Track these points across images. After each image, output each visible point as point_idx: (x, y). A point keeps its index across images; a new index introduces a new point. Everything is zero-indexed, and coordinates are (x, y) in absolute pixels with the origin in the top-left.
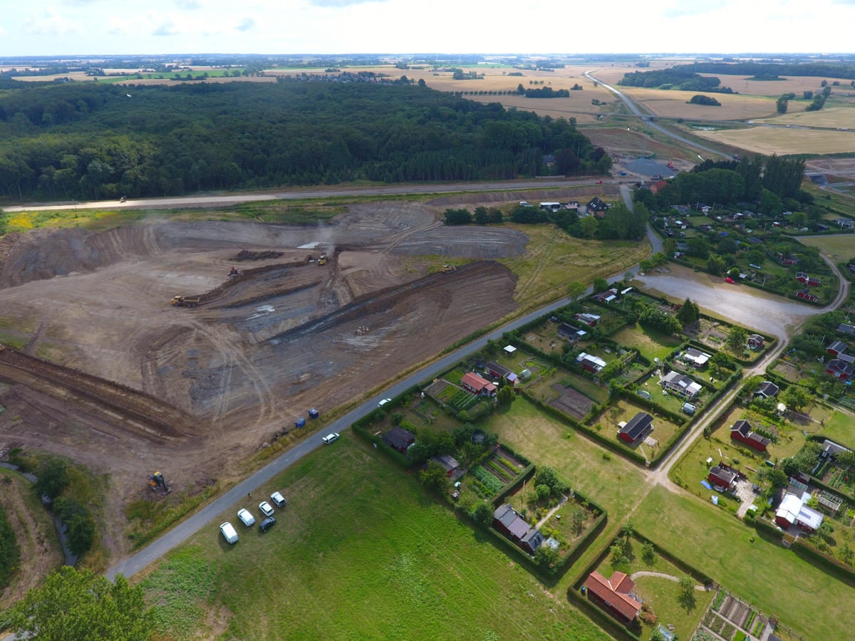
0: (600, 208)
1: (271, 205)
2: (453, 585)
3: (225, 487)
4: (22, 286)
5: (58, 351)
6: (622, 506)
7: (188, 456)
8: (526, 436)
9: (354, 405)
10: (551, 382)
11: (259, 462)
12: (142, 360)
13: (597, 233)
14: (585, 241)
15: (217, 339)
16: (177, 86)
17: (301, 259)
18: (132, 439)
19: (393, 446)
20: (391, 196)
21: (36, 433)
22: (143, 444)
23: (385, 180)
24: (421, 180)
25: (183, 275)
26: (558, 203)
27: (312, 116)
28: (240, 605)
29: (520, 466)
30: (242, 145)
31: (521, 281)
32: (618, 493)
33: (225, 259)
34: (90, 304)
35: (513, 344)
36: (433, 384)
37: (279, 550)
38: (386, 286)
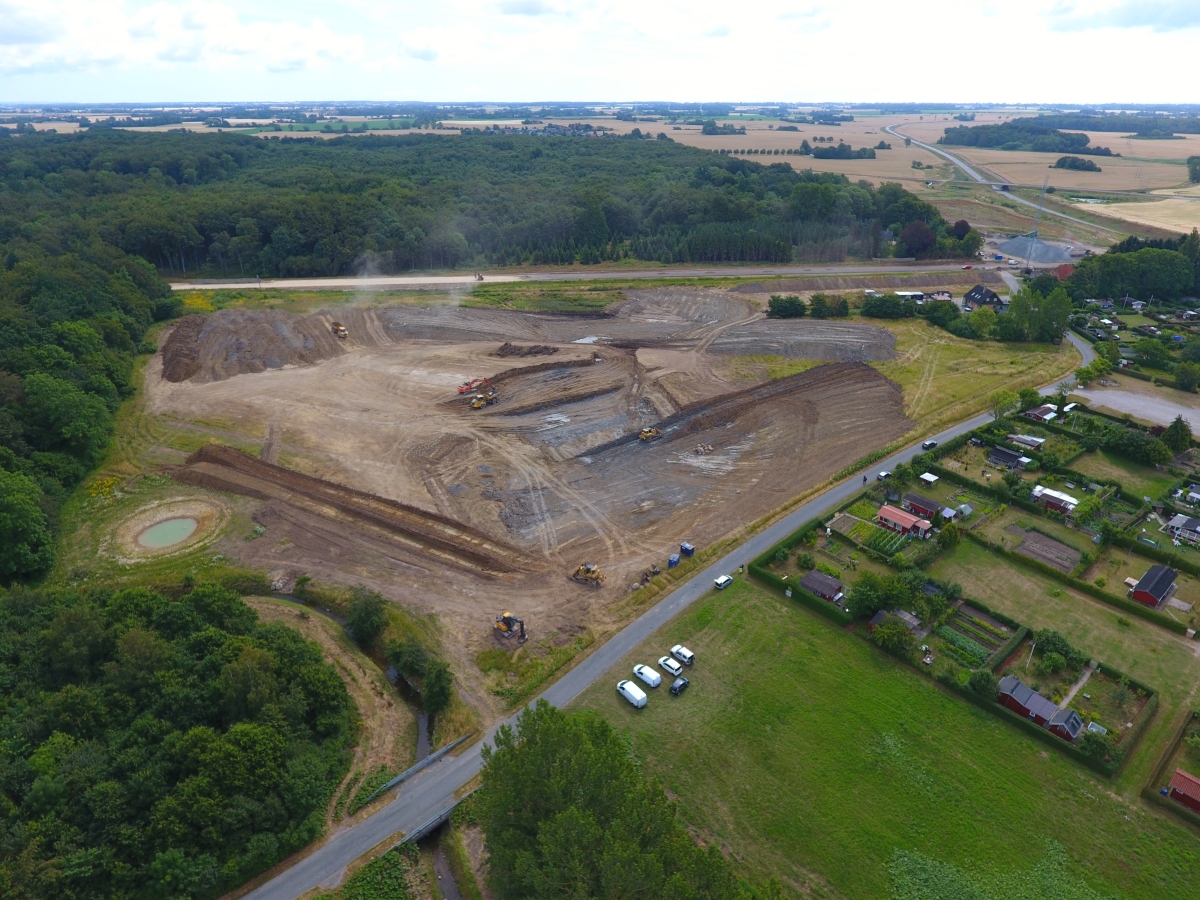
0: (988, 300)
1: (518, 289)
2: (971, 776)
3: (601, 636)
4: (228, 380)
5: (307, 461)
6: (1174, 687)
7: (533, 596)
8: (996, 592)
9: (735, 543)
10: (1002, 522)
11: (635, 608)
12: (422, 475)
13: (994, 333)
14: (980, 343)
15: (509, 453)
17: (586, 357)
18: (448, 573)
20: (678, 280)
21: (317, 560)
22: (467, 579)
23: (663, 259)
24: (713, 259)
25: (435, 373)
26: (920, 293)
27: (532, 178)
28: (682, 785)
29: (1004, 629)
30: (462, 210)
31: (908, 391)
32: (1160, 670)
33: (483, 354)
34: (325, 405)
35: (932, 471)
36: (834, 519)
37: (707, 719)
38: (718, 393)
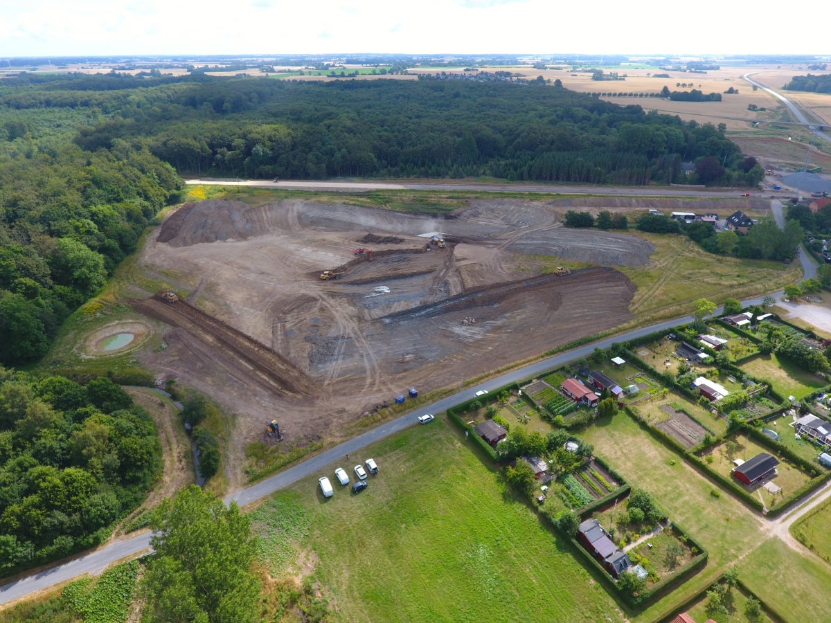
0: (743, 223)
1: (399, 194)
2: (527, 587)
3: (328, 444)
4: (192, 247)
5: (211, 304)
6: (727, 550)
7: (300, 411)
8: (625, 454)
9: (451, 392)
10: (660, 402)
11: (359, 429)
12: (274, 320)
13: (735, 250)
14: (720, 257)
15: (337, 311)
16: (332, 82)
17: (420, 247)
18: (258, 388)
19: (484, 437)
20: (513, 194)
21: (187, 370)
22: (266, 394)
23: (509, 177)
24: (546, 179)
25: (316, 251)
26: (693, 214)
27: (446, 113)
28: (327, 554)
29: (614, 484)
30: (380, 137)
31: (640, 292)
32: (723, 536)
33: (353, 240)
34: (240, 267)
35: (622, 357)
36: (531, 384)
37: (367, 512)
38: (498, 281)
